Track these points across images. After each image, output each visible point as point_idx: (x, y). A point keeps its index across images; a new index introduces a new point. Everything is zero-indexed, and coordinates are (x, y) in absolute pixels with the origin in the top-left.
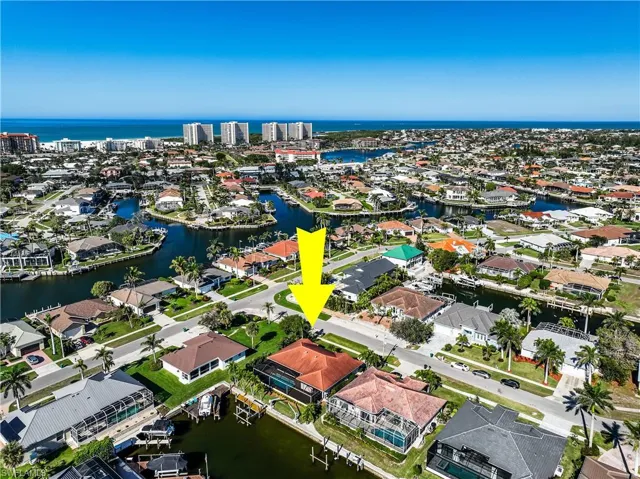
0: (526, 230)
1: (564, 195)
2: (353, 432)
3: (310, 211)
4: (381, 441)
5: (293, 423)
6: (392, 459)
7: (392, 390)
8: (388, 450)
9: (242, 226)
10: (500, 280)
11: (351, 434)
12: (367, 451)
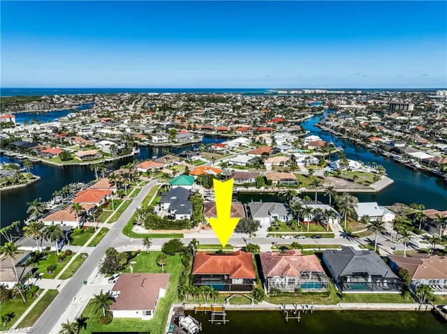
0: (220, 155)
1: (213, 133)
2: (292, 293)
3: (59, 165)
4: (311, 290)
5: (253, 306)
6: (324, 297)
7: (296, 259)
8: (319, 293)
9: (9, 187)
10: (246, 185)
11: (291, 295)
12: (309, 300)
